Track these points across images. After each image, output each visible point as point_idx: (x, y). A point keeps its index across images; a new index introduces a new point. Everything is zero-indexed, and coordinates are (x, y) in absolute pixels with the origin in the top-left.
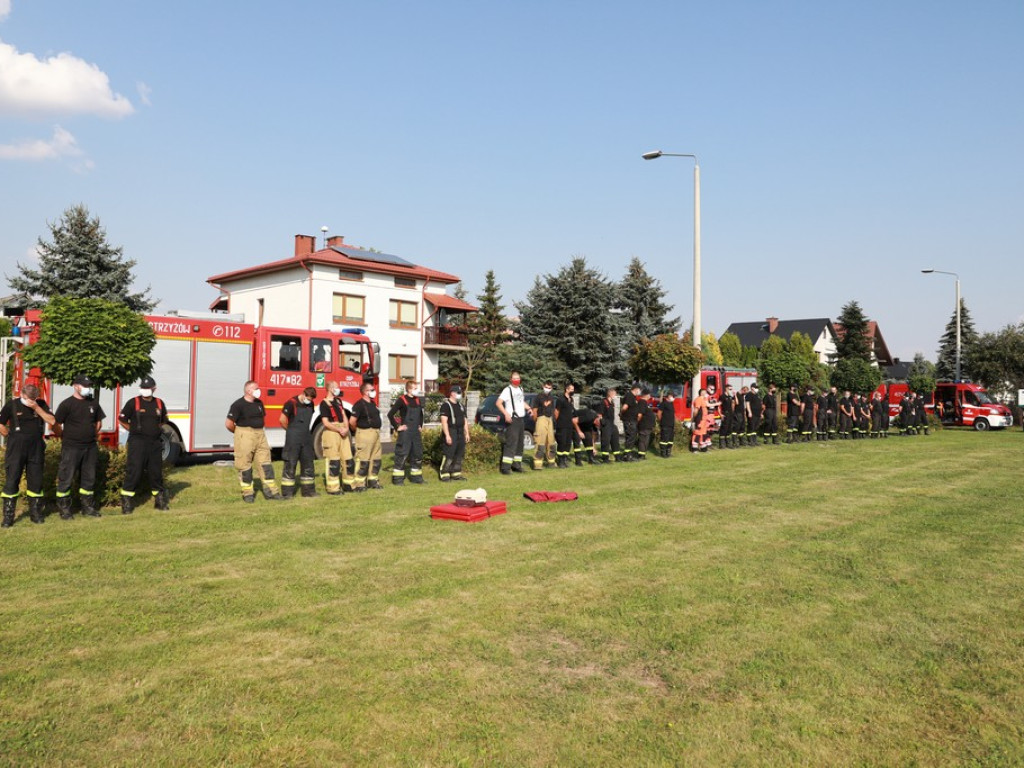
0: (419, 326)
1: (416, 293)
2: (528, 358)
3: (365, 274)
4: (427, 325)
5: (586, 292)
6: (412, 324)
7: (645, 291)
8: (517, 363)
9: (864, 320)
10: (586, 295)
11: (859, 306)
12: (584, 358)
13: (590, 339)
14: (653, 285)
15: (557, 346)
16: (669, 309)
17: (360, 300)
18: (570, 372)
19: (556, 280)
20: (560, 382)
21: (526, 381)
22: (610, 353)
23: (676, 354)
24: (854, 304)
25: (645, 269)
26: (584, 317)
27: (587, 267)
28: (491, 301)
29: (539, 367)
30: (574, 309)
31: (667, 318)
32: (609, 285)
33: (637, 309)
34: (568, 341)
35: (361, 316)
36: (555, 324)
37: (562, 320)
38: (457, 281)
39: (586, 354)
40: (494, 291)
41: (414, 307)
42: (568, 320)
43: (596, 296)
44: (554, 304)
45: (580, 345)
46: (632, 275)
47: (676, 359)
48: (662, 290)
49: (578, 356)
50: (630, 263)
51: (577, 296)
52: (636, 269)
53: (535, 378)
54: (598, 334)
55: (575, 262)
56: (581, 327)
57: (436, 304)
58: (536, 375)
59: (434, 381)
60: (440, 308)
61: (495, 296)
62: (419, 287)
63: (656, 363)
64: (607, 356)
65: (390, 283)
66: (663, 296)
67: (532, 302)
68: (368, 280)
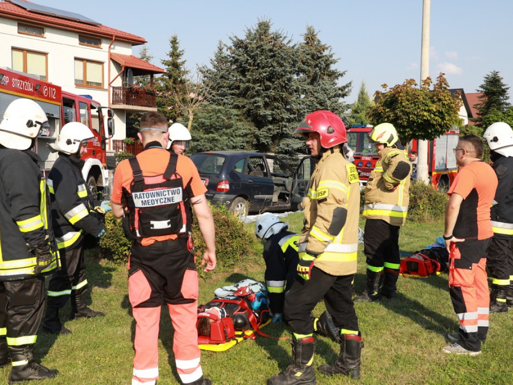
0: (106, 86)
1: (102, 52)
2: (218, 117)
3: (46, 29)
4: (115, 84)
5: (272, 53)
6: (98, 84)
7: (319, 58)
8: (207, 122)
9: (503, 87)
10: (272, 57)
11: (500, 75)
12: (270, 119)
13: (275, 100)
14: (326, 53)
15: (244, 107)
16: (341, 75)
17: (43, 57)
18: (257, 132)
19: (242, 42)
20: (247, 142)
21: (217, 140)
22: (294, 114)
23: (433, 102)
24: (496, 74)
25: (318, 37)
26: (270, 78)
27: (272, 30)
28: (175, 66)
29: (229, 127)
30: (261, 70)
31: (340, 82)
32: (293, 47)
33: (311, 74)
34: (255, 102)
35: (44, 74)
36: (242, 86)
37: (249, 81)
38: (143, 42)
39: (272, 115)
40: (178, 56)
41: (100, 66)
42: (255, 81)
43: (282, 58)
44: (240, 66)
45: (266, 105)
46: (308, 43)
47: (434, 108)
48: (334, 57)
49: (265, 116)
50: (305, 31)
51: (263, 57)
52: (310, 38)
53: (225, 138)
54: (285, 95)
55: (260, 25)
56: (267, 88)
57: (122, 63)
58: (226, 134)
59: (123, 141)
60: (127, 68)
61: (179, 61)
62: (105, 46)
63: (407, 114)
64: (292, 116)
65: (74, 40)
66: (335, 63)
67: (215, 66)
68: (49, 35)
